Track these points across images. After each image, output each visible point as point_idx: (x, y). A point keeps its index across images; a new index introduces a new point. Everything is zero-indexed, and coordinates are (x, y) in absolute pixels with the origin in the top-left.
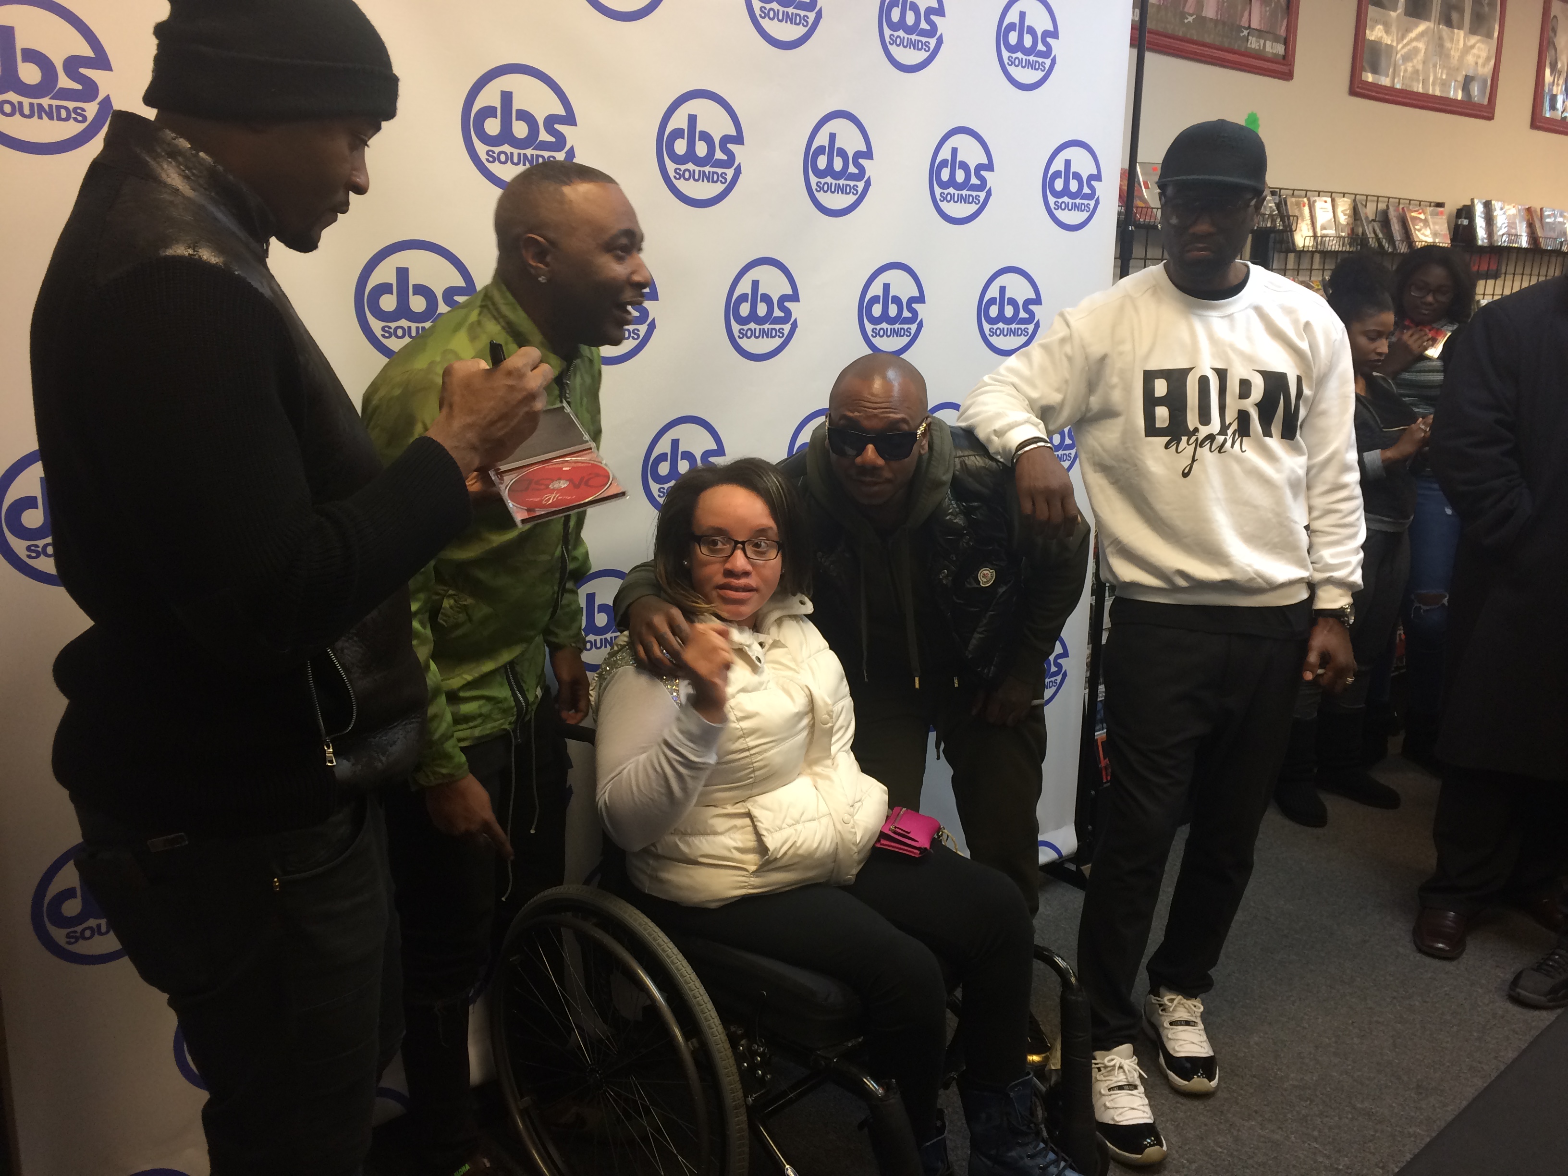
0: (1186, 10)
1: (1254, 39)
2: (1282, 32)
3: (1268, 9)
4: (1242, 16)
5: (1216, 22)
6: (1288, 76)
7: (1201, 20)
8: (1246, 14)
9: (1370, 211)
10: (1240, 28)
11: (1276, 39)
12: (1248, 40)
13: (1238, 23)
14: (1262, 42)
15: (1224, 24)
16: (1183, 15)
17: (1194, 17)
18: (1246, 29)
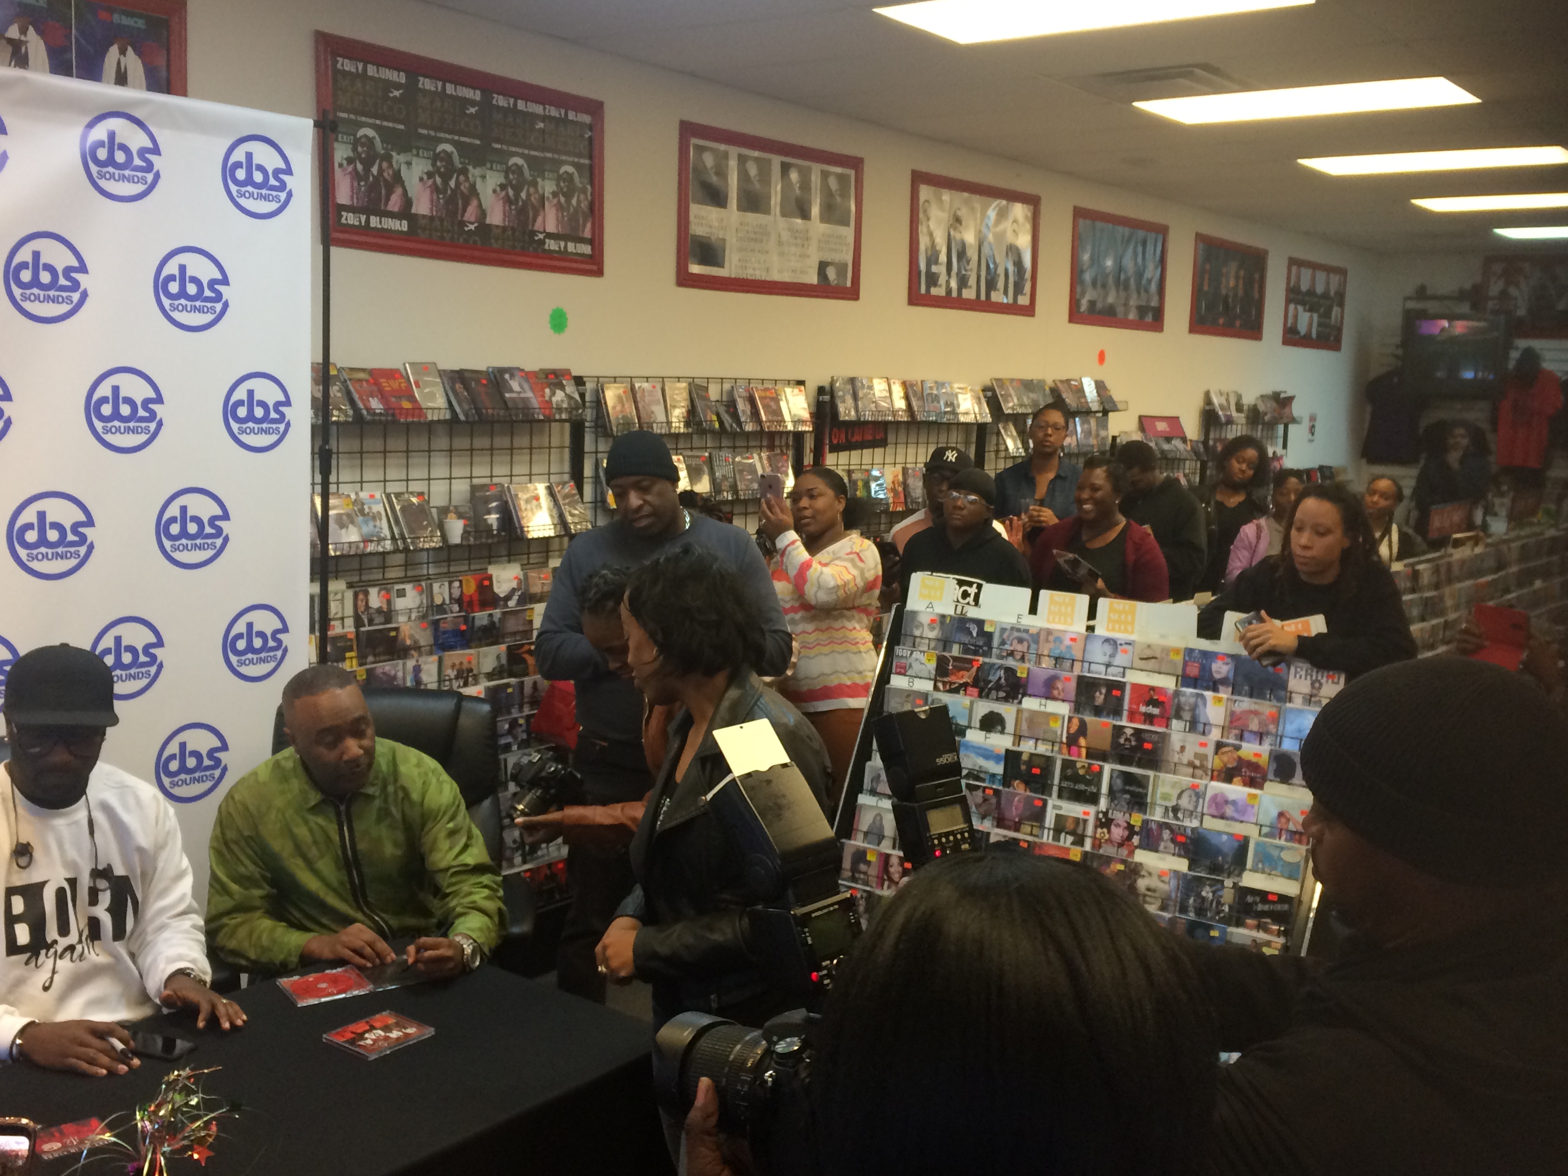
0: (465, 219)
1: (552, 241)
2: (587, 234)
3: (565, 214)
4: (535, 221)
5: (504, 229)
6: (599, 273)
7: (484, 228)
8: (540, 220)
9: (714, 393)
10: (534, 233)
11: (582, 240)
12: (545, 243)
13: (530, 228)
14: (562, 244)
15: (513, 229)
16: (463, 224)
17: (476, 225)
18: (541, 233)
